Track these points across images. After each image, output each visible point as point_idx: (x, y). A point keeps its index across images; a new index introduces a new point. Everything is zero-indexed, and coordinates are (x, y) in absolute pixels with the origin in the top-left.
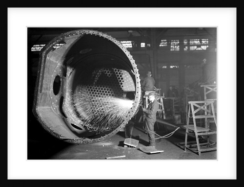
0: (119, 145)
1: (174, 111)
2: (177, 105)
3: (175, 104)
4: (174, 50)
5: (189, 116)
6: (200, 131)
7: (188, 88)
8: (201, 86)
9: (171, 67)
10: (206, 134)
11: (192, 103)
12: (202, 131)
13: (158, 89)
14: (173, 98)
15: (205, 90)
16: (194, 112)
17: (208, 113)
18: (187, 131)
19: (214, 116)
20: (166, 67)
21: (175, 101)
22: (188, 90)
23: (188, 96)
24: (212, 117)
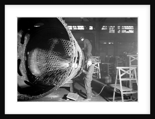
0: (62, 98)
1: (108, 72)
2: (111, 69)
3: (109, 68)
4: (111, 32)
5: (116, 78)
6: (125, 91)
7: (118, 57)
8: (127, 56)
9: (110, 43)
10: (130, 93)
11: (120, 68)
12: (127, 90)
13: (97, 57)
14: (108, 64)
15: (130, 58)
16: (120, 76)
17: (131, 76)
18: (115, 90)
19: (136, 79)
20: (106, 43)
21: (109, 66)
22: (118, 58)
23: (119, 62)
24: (134, 79)
